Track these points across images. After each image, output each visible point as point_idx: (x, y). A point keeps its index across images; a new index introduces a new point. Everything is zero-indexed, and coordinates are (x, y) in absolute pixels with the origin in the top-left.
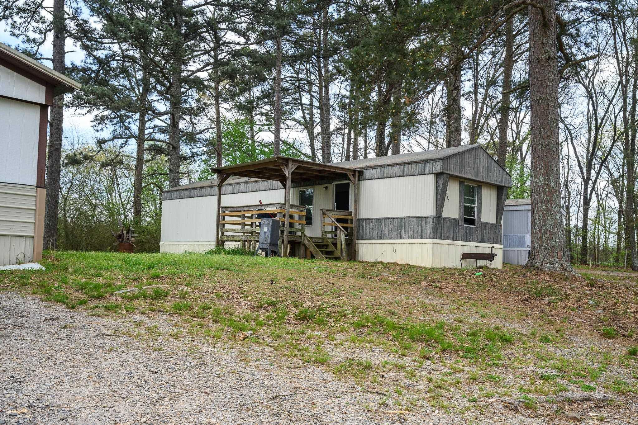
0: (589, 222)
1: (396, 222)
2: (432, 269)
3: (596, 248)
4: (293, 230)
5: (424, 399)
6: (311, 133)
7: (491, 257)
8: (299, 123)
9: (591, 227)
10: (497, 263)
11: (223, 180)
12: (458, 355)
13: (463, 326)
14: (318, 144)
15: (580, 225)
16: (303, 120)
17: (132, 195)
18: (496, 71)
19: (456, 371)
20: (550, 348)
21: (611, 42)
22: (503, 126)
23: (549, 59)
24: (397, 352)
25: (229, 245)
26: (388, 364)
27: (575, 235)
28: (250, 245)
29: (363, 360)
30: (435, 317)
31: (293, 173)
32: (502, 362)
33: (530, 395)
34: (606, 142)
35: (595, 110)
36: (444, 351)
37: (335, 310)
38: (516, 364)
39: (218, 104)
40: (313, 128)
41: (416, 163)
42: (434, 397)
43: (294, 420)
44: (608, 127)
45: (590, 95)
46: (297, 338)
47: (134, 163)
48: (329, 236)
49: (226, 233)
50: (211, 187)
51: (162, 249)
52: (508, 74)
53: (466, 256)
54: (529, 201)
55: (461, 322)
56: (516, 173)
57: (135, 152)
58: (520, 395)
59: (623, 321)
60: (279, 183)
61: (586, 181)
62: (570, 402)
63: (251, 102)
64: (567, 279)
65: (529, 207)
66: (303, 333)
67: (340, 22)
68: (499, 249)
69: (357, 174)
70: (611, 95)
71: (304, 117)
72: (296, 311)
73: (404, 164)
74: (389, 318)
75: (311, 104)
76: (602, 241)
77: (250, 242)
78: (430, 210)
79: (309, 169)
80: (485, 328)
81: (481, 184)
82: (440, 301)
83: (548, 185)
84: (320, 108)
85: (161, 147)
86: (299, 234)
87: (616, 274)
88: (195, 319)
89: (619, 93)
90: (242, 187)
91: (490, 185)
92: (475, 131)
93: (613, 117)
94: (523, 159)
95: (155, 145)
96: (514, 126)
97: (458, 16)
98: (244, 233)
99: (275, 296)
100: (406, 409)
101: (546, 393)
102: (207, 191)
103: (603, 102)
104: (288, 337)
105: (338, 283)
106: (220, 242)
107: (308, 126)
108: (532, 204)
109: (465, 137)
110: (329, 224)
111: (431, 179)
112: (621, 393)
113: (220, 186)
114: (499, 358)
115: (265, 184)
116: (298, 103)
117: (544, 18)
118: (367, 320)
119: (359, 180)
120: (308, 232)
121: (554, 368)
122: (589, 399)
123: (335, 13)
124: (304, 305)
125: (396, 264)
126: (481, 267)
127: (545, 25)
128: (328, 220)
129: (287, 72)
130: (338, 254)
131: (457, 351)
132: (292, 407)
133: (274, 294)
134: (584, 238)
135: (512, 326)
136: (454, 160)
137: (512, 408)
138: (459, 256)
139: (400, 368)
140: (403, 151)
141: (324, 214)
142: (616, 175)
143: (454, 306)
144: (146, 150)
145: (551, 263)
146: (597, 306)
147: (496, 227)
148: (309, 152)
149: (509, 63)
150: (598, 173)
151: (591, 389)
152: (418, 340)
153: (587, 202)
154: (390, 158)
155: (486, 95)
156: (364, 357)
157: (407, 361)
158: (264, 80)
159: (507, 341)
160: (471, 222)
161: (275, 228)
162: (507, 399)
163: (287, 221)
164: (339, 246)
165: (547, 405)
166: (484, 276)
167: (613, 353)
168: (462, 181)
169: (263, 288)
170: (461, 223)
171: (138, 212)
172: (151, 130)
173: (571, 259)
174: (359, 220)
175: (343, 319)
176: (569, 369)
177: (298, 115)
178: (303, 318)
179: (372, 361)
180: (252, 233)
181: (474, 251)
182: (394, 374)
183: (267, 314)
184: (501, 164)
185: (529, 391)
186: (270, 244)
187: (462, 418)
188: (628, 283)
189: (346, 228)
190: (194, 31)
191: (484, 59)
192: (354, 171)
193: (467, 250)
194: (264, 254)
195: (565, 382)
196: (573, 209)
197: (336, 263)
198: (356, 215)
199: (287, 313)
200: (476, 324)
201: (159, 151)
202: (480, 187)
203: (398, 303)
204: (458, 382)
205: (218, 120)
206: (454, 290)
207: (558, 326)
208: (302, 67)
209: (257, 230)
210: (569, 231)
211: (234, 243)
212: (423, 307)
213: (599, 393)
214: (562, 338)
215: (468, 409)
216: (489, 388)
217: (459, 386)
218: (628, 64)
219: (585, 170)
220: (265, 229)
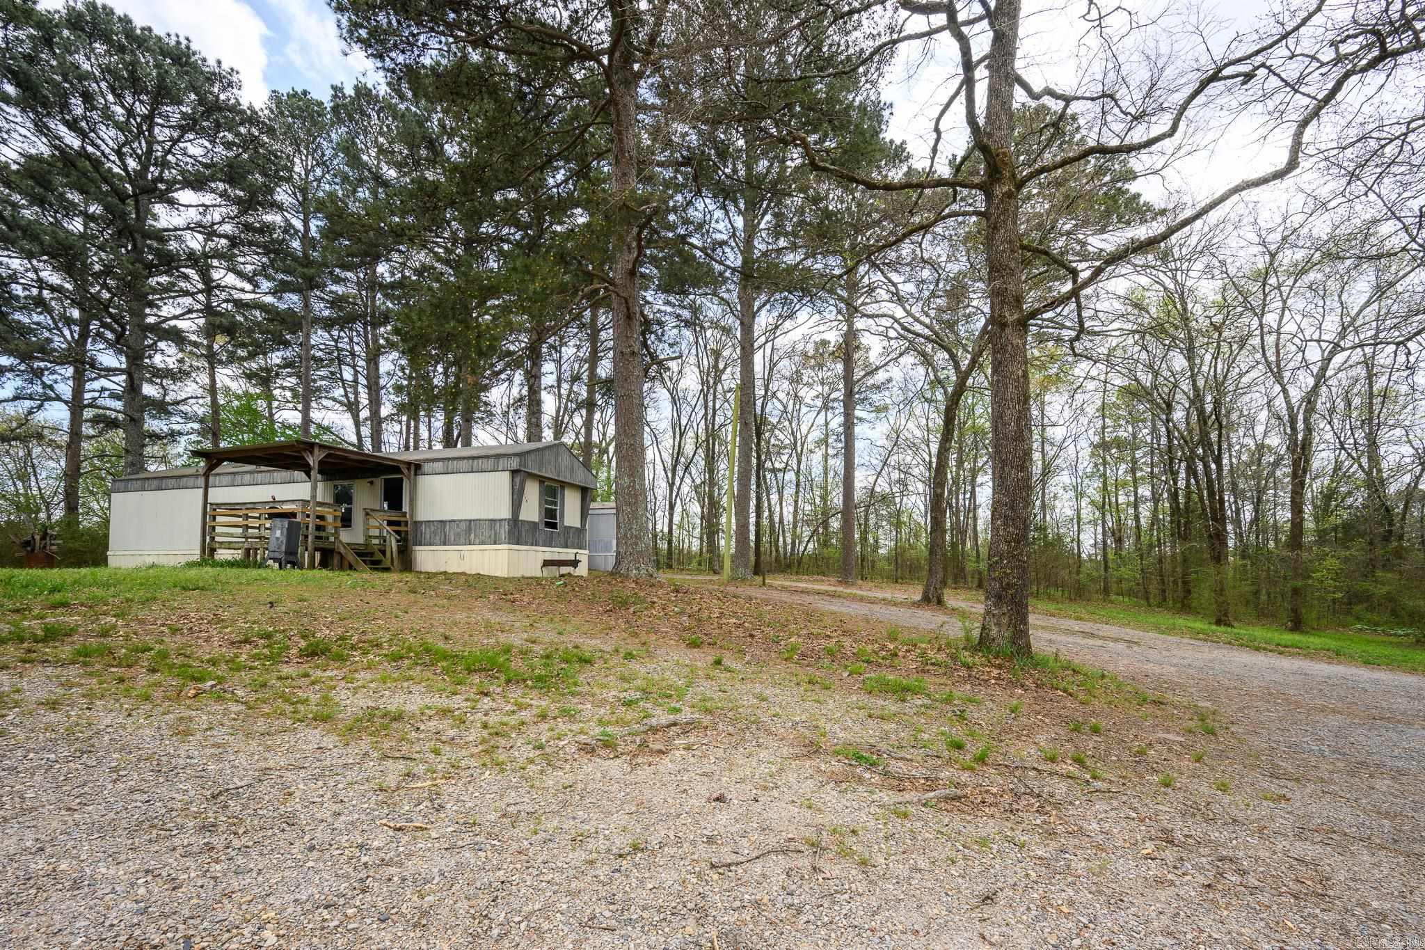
0: (674, 527)
1: (463, 526)
2: (505, 579)
3: (681, 551)
4: (323, 534)
5: (472, 756)
6: (356, 417)
7: (575, 563)
8: (341, 403)
9: (676, 532)
10: (582, 570)
11: (211, 468)
12: (527, 686)
13: (536, 648)
14: (366, 431)
15: (666, 530)
16: (344, 399)
17: (62, 484)
18: (581, 367)
19: (521, 707)
20: (634, 665)
21: (694, 351)
22: (588, 424)
23: (633, 353)
24: (444, 690)
25: (223, 554)
26: (430, 708)
27: (662, 539)
28: (256, 554)
29: (392, 708)
30: (503, 638)
31: (321, 463)
32: (579, 689)
33: (609, 729)
34: (689, 448)
35: (679, 416)
36: (508, 681)
37: (364, 638)
38: (596, 690)
39: (212, 369)
40: (358, 411)
41: (487, 457)
42: (486, 751)
43: (241, 832)
44: (691, 434)
45: (674, 402)
46: (294, 683)
47: (64, 439)
48: (376, 541)
49: (217, 539)
50: (196, 476)
51: (112, 561)
52: (593, 369)
53: (546, 563)
54: (614, 505)
55: (534, 642)
56: (603, 475)
57: (66, 425)
58: (598, 730)
59: (708, 627)
60: (303, 475)
61: (671, 485)
62: (654, 730)
63: (268, 370)
64: (652, 586)
65: (614, 511)
66: (307, 675)
67: (393, 286)
68: (583, 555)
69: (413, 468)
70: (693, 403)
71: (346, 395)
72: (303, 644)
73: (473, 458)
74: (442, 645)
75: (356, 381)
76: (686, 546)
77: (257, 549)
78: (505, 512)
79: (346, 458)
80: (562, 647)
81: (564, 485)
82: (511, 617)
83: (633, 487)
84: (368, 387)
85: (116, 418)
86: (332, 539)
87: (700, 578)
88: (113, 669)
89: (701, 401)
90: (247, 477)
91: (573, 486)
92: (559, 430)
93: (695, 425)
94: (610, 461)
95: (104, 415)
96: (600, 427)
97: (531, 287)
98: (247, 538)
99: (273, 624)
100: (444, 777)
101: (628, 724)
102: (191, 481)
103: (686, 410)
104: (279, 684)
105: (375, 601)
106: (209, 550)
107: (352, 407)
108: (617, 508)
109: (548, 435)
110: (376, 527)
111: (507, 475)
112: (708, 711)
113: (207, 475)
114: (576, 684)
115: (285, 474)
116: (336, 378)
117: (628, 309)
118: (410, 649)
119: (416, 474)
120: (346, 537)
121: (638, 689)
122: (675, 724)
123: (387, 275)
124: (318, 635)
125: (464, 574)
126: (563, 576)
127: (629, 317)
128: (372, 522)
129: (319, 337)
130: (387, 563)
131: (525, 681)
132: (245, 807)
133: (272, 621)
134: (670, 543)
135: (594, 642)
136: (532, 456)
137: (588, 749)
138: (540, 563)
139: (445, 712)
140: (474, 443)
141: (367, 514)
142: (698, 481)
143: (527, 622)
144: (86, 421)
145: (637, 569)
146: (682, 613)
147: (581, 531)
148: (354, 439)
149: (594, 359)
150: (682, 480)
151: (676, 711)
152: (475, 671)
153: (672, 507)
154: (460, 451)
155: (571, 391)
156: (393, 703)
157: (458, 702)
158: (287, 344)
159: (586, 661)
160: (554, 526)
161: (293, 532)
162: (582, 738)
163: (312, 522)
164: (388, 554)
165: (629, 739)
166: (565, 585)
167: (699, 664)
168: (542, 480)
169: (256, 614)
170: (542, 526)
171: (71, 508)
172: (97, 395)
173: (658, 565)
174: (416, 522)
175: (376, 650)
176: (655, 689)
177: (338, 392)
178: (314, 652)
179: (407, 708)
180: (260, 538)
181: (556, 557)
182: (435, 723)
183: (255, 651)
184: (587, 465)
185: (609, 723)
186: (286, 553)
187: (522, 777)
188: (710, 587)
189: (398, 532)
190: (169, 262)
191: (568, 351)
192: (409, 464)
193: (548, 557)
194: (277, 565)
195: (649, 705)
196: (659, 514)
197: (381, 574)
198: (412, 516)
199: (288, 648)
200: (552, 643)
201: (113, 424)
202: (563, 488)
203: (456, 624)
204: (523, 723)
205: (212, 389)
206: (529, 603)
207: (644, 638)
208: (342, 334)
209: (267, 534)
210: (655, 536)
211: (232, 551)
212: (488, 625)
213: (686, 715)
214: (647, 651)
215: (531, 761)
216: (562, 726)
217: (524, 729)
218: (708, 374)
219: (670, 475)
220: (278, 533)
